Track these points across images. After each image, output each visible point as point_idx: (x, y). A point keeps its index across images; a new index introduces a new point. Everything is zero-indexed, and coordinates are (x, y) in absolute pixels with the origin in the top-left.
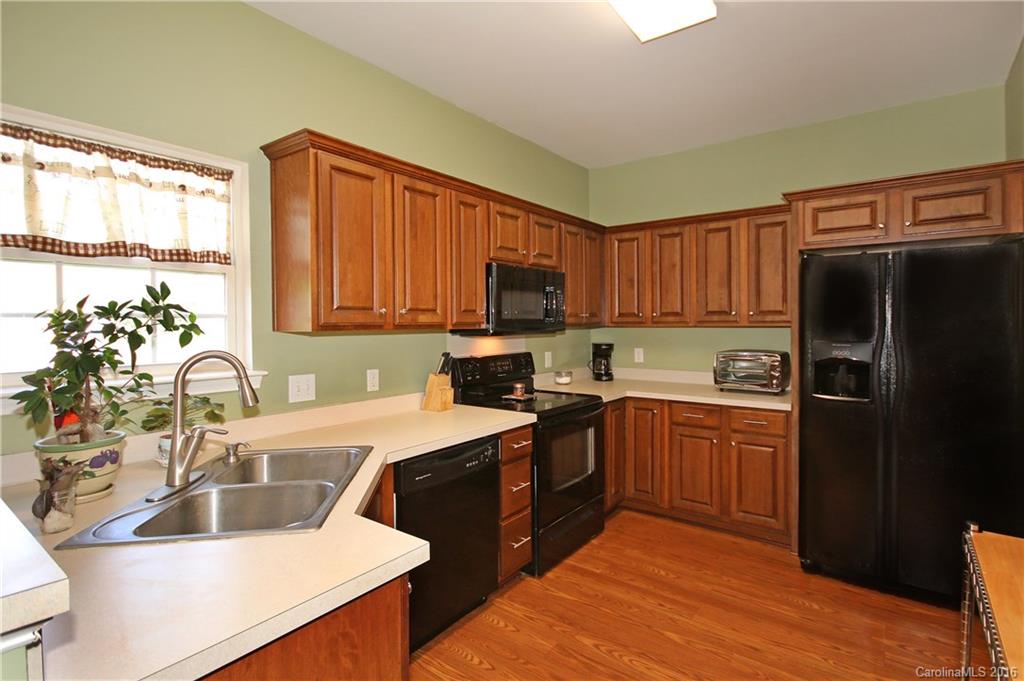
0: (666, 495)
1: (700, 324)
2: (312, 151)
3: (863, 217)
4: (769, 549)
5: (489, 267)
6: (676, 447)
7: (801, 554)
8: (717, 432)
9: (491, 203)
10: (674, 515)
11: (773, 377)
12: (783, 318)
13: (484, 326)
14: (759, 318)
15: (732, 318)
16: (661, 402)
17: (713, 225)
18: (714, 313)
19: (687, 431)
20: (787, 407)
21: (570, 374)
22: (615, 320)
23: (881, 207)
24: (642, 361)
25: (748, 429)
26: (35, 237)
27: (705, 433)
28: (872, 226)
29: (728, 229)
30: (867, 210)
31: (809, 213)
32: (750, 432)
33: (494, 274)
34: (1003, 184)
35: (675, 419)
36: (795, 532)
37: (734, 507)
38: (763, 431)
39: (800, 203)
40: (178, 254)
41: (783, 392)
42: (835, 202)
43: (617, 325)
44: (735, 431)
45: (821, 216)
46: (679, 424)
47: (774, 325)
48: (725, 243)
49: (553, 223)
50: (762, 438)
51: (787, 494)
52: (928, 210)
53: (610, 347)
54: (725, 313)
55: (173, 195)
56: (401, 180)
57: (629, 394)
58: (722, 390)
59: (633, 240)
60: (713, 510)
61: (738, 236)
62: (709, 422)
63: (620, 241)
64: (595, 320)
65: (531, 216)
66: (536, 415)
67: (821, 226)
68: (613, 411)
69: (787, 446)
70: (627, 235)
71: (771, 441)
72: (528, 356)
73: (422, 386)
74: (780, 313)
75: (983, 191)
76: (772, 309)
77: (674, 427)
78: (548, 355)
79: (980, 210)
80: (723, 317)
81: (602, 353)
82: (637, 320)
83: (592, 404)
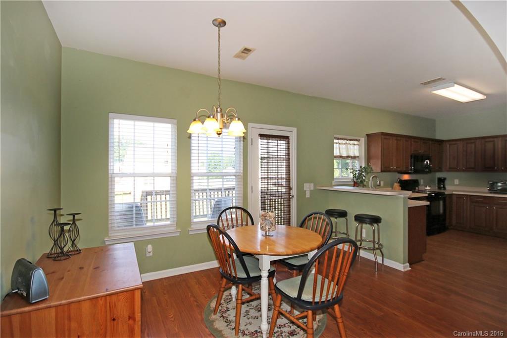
1: (482, 171)
2: (381, 136)
5: (411, 156)
6: (472, 209)
8: (488, 205)
9: (412, 139)
13: (410, 171)
14: (506, 170)
15: (495, 169)
16: (467, 195)
17: (487, 140)
18: (488, 168)
19: (477, 205)
21: (430, 186)
22: (447, 169)
24: (458, 183)
25: (500, 203)
27: (483, 205)
29: (494, 141)
32: (501, 205)
33: (413, 158)
37: (494, 228)
40: (354, 157)
43: (448, 171)
44: (494, 204)
46: (473, 202)
48: (493, 145)
49: (428, 142)
53: (445, 179)
56: (394, 138)
57: (454, 193)
58: (491, 193)
59: (455, 144)
61: (498, 143)
62: (485, 201)
63: (450, 145)
64: (439, 170)
65: (422, 141)
66: (428, 194)
68: (449, 197)
70: (452, 143)
72: (417, 180)
73: (392, 186)
78: (422, 181)
80: (492, 169)
81: (441, 181)
82: (456, 169)
83: (443, 194)
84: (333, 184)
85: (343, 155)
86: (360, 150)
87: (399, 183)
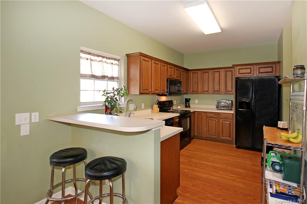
0: (205, 134)
1: (213, 93)
2: (140, 56)
3: (249, 71)
4: (229, 145)
5: (167, 80)
6: (207, 123)
7: (236, 144)
8: (217, 119)
9: (168, 65)
10: (207, 139)
11: (229, 106)
12: (232, 92)
13: (166, 94)
14: (226, 92)
15: (220, 92)
16: (204, 112)
17: (216, 70)
18: (216, 91)
19: (210, 119)
20: (233, 112)
21: (180, 106)
22: (191, 92)
23: (252, 69)
24: (197, 103)
25: (224, 118)
26: (92, 75)
27: (214, 119)
28: (250, 73)
29: (219, 71)
30: (249, 69)
31: (238, 69)
32: (225, 119)
33: (169, 82)
34: (276, 66)
35: (207, 116)
36: (234, 141)
37: (221, 136)
38: (228, 118)
39: (236, 67)
40: (112, 78)
41: (231, 110)
42: (243, 67)
43: (192, 94)
44: (221, 118)
45: (240, 70)
46: (208, 117)
47: (229, 94)
48: (218, 75)
49: (179, 69)
50: (228, 120)
51: (233, 132)
52: (262, 70)
53: (190, 99)
54: (218, 91)
55: (111, 65)
57: (196, 110)
58: (218, 109)
59: (196, 73)
60: (216, 137)
61: (222, 73)
62: (215, 116)
63: (193, 73)
64: (187, 92)
65: (175, 68)
66: (179, 114)
67: (240, 72)
68: (193, 114)
69: (233, 121)
70: (195, 72)
71: (229, 120)
72: (172, 101)
73: (152, 108)
74: (231, 91)
75: (272, 67)
76: (229, 90)
77: (207, 118)
78: (175, 101)
79: (271, 71)
80: (218, 92)
81: (187, 101)
82: (197, 92)
83: (189, 112)
84: (78, 110)
85: (97, 75)
86: (120, 71)
87: (157, 104)
